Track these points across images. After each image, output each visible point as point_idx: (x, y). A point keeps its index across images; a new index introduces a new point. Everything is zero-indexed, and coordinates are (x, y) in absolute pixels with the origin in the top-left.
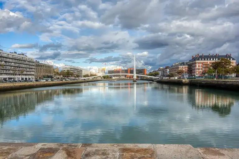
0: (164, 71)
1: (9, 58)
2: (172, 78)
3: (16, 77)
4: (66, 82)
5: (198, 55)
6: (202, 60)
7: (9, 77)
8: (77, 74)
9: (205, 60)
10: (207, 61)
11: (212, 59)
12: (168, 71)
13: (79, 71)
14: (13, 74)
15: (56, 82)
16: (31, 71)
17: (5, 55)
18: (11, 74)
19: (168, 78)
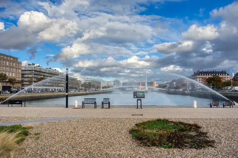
0: (171, 84)
1: (47, 73)
2: (178, 90)
3: (50, 88)
4: (89, 92)
5: (199, 71)
6: (202, 75)
7: (45, 88)
8: (97, 86)
9: (204, 75)
10: (206, 76)
11: (210, 75)
12: (175, 84)
13: (98, 83)
14: (49, 86)
15: (81, 92)
16: (61, 84)
17: (44, 71)
18: (47, 86)
19: (174, 90)
